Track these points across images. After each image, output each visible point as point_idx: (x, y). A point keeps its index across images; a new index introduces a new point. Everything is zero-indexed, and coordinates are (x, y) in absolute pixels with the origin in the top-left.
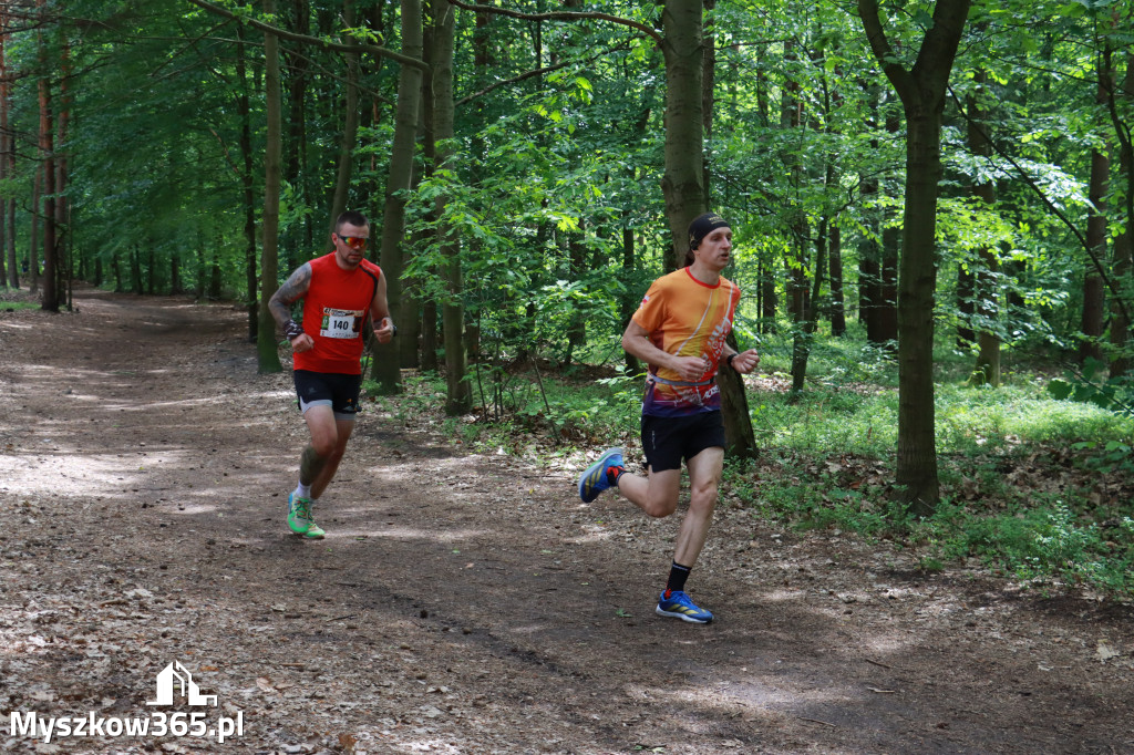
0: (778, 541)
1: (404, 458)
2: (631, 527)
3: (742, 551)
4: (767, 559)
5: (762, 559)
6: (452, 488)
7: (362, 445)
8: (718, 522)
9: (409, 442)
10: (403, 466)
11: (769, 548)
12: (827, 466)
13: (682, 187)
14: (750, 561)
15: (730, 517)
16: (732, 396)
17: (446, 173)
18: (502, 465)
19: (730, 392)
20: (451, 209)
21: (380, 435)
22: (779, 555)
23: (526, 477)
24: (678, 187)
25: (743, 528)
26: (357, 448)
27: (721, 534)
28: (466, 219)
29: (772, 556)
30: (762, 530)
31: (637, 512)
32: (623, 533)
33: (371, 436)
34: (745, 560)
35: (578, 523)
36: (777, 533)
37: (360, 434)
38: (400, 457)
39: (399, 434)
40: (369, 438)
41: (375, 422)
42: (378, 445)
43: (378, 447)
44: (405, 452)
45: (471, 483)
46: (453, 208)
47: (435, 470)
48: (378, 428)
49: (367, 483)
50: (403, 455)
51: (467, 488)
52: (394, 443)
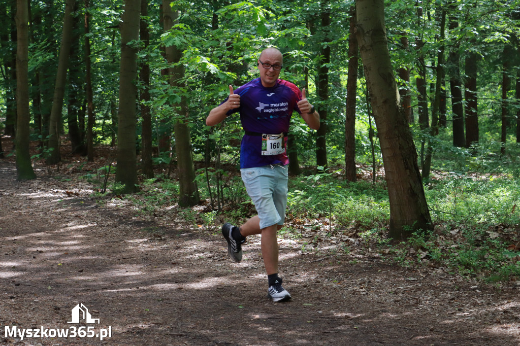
0: (478, 291)
1: (165, 240)
2: (360, 284)
3: (453, 299)
4: (475, 305)
5: (471, 305)
7: (127, 231)
8: (424, 278)
9: (162, 228)
10: (166, 245)
11: (473, 296)
12: (488, 234)
13: (371, 32)
14: (463, 306)
15: (432, 274)
16: (413, 185)
19: (411, 182)
20: (189, 54)
21: (138, 223)
22: (483, 301)
24: (368, 32)
25: (445, 282)
26: (124, 233)
27: (431, 287)
29: (479, 302)
30: (460, 283)
31: (360, 273)
32: (357, 288)
33: (130, 224)
34: (459, 305)
35: (319, 282)
36: (474, 285)
37: (121, 222)
38: (161, 239)
39: (151, 222)
40: (130, 226)
41: (129, 214)
42: (139, 231)
43: (140, 232)
44: (163, 235)
45: (224, 256)
46: (191, 52)
47: (192, 247)
48: (133, 218)
49: (145, 259)
50: (163, 238)
51: (222, 260)
52: (151, 229)
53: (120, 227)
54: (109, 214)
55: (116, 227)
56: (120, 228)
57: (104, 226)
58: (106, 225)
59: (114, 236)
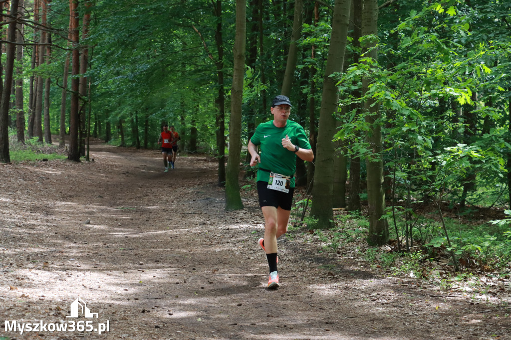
1: (337, 278)
6: (374, 303)
7: (304, 267)
9: (340, 266)
10: (335, 284)
17: (369, 60)
18: (413, 286)
20: (374, 88)
21: (318, 260)
23: (432, 296)
26: (301, 269)
28: (386, 95)
33: (310, 260)
37: (302, 258)
38: (334, 278)
39: (332, 259)
40: (310, 262)
41: (314, 250)
42: (316, 267)
43: (317, 269)
44: (338, 273)
45: (389, 300)
46: (376, 87)
47: (360, 288)
48: (316, 254)
49: (309, 297)
50: (336, 276)
51: (386, 303)
52: (329, 267)
53: (299, 262)
54: (295, 249)
55: (295, 262)
56: (299, 264)
57: (285, 261)
58: (288, 259)
59: (289, 271)
